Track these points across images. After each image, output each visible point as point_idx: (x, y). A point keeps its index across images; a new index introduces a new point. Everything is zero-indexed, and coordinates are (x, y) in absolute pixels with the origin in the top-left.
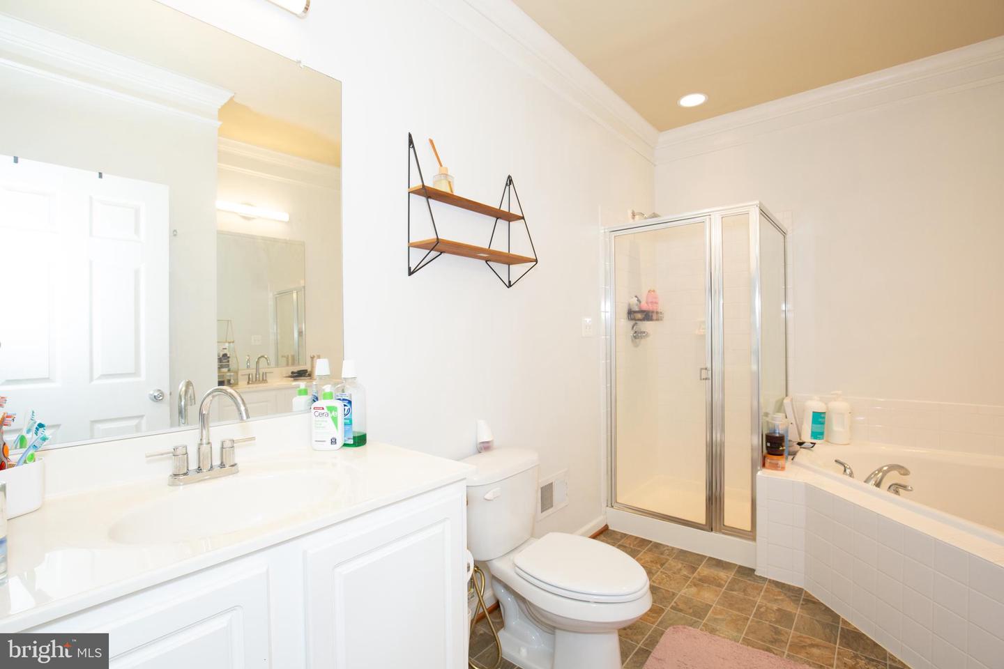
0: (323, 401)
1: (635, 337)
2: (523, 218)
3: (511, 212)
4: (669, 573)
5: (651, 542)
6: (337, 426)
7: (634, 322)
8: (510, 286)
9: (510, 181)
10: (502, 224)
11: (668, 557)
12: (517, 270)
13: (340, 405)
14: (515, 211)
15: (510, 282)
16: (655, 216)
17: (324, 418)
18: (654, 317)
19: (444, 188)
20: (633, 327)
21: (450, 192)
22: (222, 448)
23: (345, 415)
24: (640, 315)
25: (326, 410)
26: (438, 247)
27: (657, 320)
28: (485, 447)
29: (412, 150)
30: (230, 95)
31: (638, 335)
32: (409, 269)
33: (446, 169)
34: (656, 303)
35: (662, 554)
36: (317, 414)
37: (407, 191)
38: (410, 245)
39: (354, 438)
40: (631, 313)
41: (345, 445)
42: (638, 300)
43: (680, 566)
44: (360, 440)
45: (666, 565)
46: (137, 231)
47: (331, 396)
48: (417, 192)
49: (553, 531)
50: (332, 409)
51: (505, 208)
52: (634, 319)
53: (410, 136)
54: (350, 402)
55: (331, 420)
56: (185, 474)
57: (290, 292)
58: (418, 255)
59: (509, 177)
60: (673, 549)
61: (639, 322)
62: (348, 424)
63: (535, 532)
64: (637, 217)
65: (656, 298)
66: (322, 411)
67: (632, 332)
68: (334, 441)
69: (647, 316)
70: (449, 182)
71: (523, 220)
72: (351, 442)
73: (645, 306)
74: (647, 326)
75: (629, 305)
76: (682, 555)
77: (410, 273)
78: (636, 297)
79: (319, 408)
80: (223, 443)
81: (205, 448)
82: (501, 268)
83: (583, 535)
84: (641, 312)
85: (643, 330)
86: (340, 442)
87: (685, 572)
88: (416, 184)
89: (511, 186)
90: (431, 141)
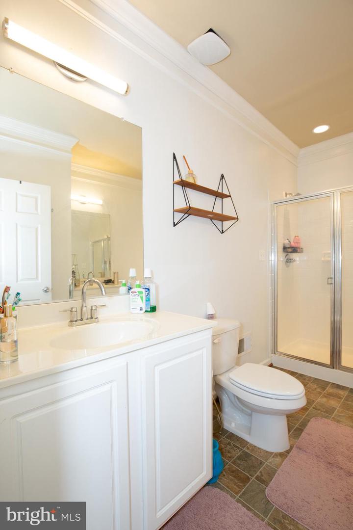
0: (136, 288)
1: (287, 262)
2: (230, 196)
3: (223, 193)
4: (310, 390)
5: (298, 373)
6: (142, 301)
7: (287, 253)
8: (223, 232)
9: (222, 177)
10: (219, 200)
11: (308, 382)
12: (227, 224)
13: (144, 291)
14: (226, 192)
15: (223, 230)
16: (298, 194)
17: (136, 297)
18: (298, 251)
19: (191, 180)
20: (286, 257)
21: (194, 182)
22: (92, 309)
23: (146, 296)
24: (290, 250)
25: (137, 293)
26: (189, 211)
27: (300, 252)
28: (211, 317)
29: (175, 161)
30: (77, 141)
31: (288, 261)
32: (174, 223)
33: (192, 171)
34: (299, 243)
35: (305, 380)
36: (133, 295)
37: (172, 183)
38: (174, 211)
39: (151, 307)
40: (285, 248)
41: (146, 311)
42: (289, 241)
43: (316, 386)
44: (153, 309)
45: (308, 386)
46: (36, 209)
47: (140, 286)
48: (178, 183)
49: (248, 362)
50: (140, 292)
51: (220, 191)
52: (287, 252)
53: (174, 154)
54: (149, 290)
55: (140, 299)
56: (76, 321)
57: (99, 241)
58: (178, 216)
59: (222, 175)
60: (311, 377)
61: (289, 254)
62: (148, 300)
63: (238, 363)
64: (288, 196)
65: (299, 240)
66: (136, 294)
67: (286, 259)
68: (141, 309)
69: (295, 250)
70: (194, 178)
71: (230, 198)
72: (149, 310)
73: (293, 244)
74: (294, 256)
75: (284, 244)
76: (316, 380)
77: (175, 225)
78: (288, 239)
79: (134, 292)
80: (92, 307)
81: (84, 309)
82: (218, 223)
83: (264, 365)
84: (291, 247)
85: (291, 258)
86: (144, 310)
87: (319, 390)
88: (177, 179)
89: (224, 179)
90: (184, 157)
